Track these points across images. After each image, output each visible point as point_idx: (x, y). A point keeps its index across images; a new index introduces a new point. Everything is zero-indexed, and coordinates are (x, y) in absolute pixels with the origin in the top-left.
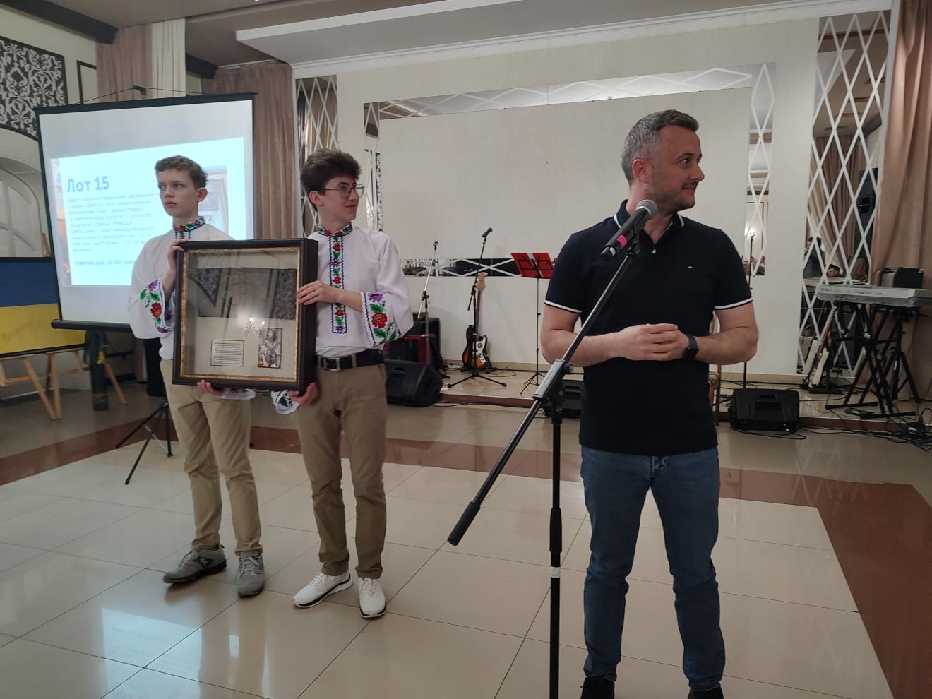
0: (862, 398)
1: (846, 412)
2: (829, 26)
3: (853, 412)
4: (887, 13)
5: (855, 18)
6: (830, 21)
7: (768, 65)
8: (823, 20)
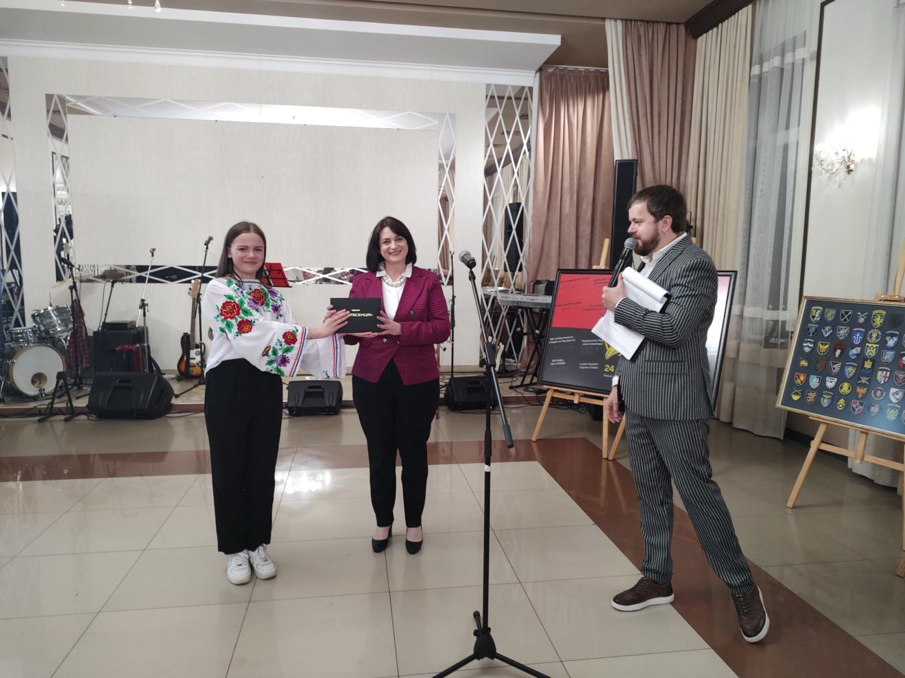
0: (532, 380)
1: (525, 390)
2: (493, 92)
3: (530, 390)
4: (531, 89)
5: (510, 88)
6: (493, 87)
7: (450, 115)
8: (488, 86)
